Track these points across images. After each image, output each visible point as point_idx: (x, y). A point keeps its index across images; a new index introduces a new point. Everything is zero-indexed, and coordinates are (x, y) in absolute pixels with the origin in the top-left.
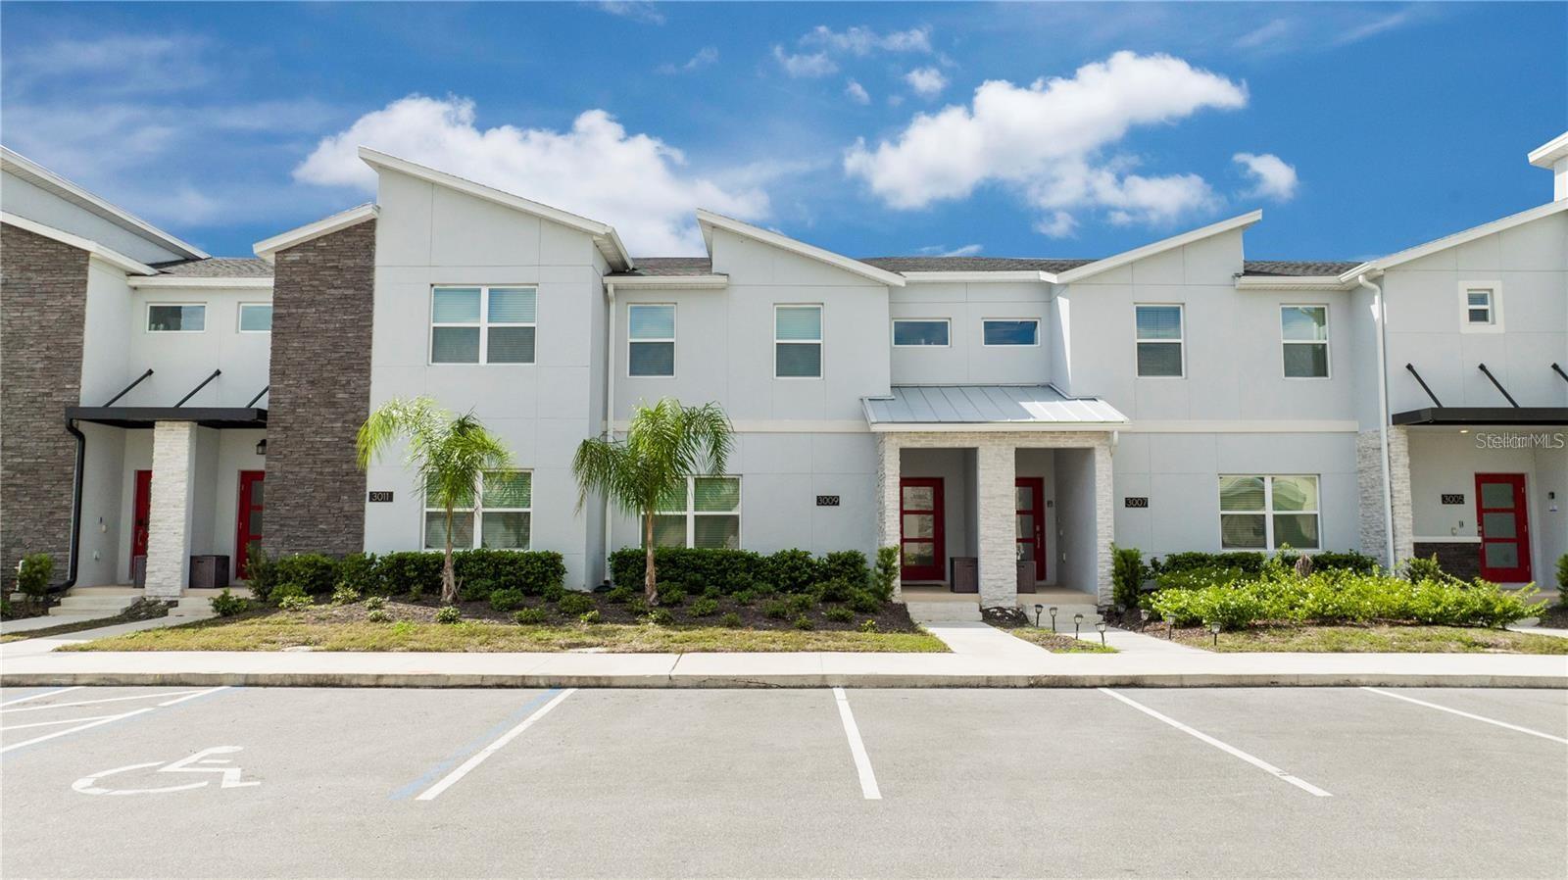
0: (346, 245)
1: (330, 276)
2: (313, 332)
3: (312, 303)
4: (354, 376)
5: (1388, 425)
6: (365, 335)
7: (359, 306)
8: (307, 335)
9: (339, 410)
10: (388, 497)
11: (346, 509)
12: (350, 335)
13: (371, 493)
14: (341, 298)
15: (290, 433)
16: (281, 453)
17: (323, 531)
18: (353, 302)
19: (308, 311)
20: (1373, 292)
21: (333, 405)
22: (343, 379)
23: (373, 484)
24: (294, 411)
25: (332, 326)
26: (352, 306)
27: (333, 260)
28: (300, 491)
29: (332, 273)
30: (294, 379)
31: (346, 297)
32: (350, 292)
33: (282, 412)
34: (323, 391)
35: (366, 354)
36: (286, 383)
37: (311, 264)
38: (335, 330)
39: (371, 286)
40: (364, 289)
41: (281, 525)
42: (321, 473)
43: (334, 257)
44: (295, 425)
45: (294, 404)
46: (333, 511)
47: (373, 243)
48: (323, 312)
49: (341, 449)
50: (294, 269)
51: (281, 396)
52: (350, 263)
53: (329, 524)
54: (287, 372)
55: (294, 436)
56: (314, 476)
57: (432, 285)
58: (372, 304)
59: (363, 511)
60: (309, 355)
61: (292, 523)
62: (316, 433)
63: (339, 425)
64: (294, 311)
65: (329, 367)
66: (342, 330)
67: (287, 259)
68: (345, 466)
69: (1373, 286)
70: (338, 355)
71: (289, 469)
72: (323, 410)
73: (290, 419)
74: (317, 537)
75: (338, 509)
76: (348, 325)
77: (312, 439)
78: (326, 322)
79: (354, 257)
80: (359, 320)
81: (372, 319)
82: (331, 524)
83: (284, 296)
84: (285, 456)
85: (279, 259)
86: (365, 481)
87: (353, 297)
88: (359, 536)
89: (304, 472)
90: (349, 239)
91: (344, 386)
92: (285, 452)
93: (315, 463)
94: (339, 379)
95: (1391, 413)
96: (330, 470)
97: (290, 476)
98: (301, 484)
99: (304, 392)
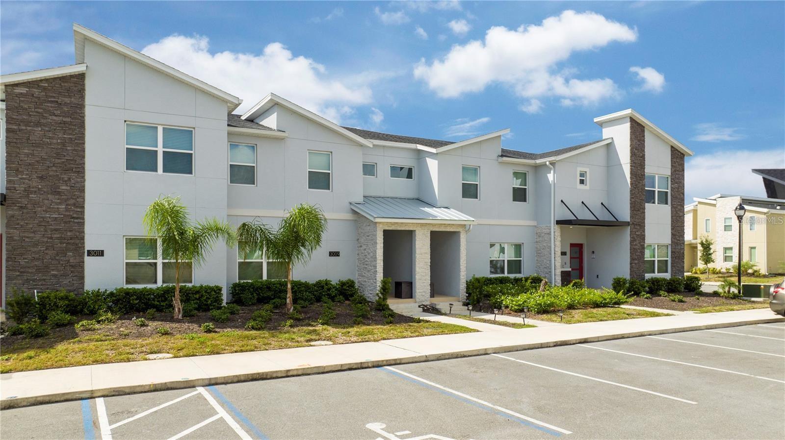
0: (63, 88)
1: (51, 107)
2: (40, 144)
3: (38, 124)
4: (73, 175)
5: (554, 224)
6: (79, 149)
7: (75, 129)
8: (37, 145)
9: (63, 197)
10: (100, 253)
11: (71, 261)
12: (69, 148)
13: (88, 251)
14: (60, 123)
15: (25, 211)
16: (18, 224)
17: (55, 276)
18: (70, 127)
19: (35, 129)
20: (550, 169)
21: (59, 193)
22: (66, 177)
23: (89, 245)
24: (28, 196)
25: (55, 141)
26: (70, 129)
27: (54, 97)
28: (36, 249)
29: (53, 105)
30: (27, 174)
31: (65, 123)
32: (68, 120)
33: (18, 196)
34: (50, 184)
35: (81, 162)
36: (20, 176)
37: (36, 97)
38: (58, 144)
39: (83, 117)
40: (78, 119)
41: (21, 272)
42: (51, 238)
43: (54, 95)
44: (28, 206)
45: (28, 191)
46: (61, 262)
47: (84, 90)
48: (47, 131)
49: (65, 223)
50: (22, 99)
51: (16, 186)
52: (67, 100)
53: (58, 271)
54: (20, 169)
55: (27, 213)
56: (46, 240)
57: (125, 121)
58: (85, 129)
59: (83, 262)
60: (38, 159)
61: (30, 271)
62: (46, 211)
63: (64, 207)
64: (24, 128)
65: (54, 168)
66: (63, 144)
67: (15, 91)
68: (69, 234)
69: (551, 167)
70: (59, 161)
71: (26, 234)
72: (50, 196)
73: (25, 201)
74: (51, 279)
75: (65, 261)
76: (67, 141)
77: (43, 216)
78: (50, 138)
79: (70, 97)
80: (76, 139)
81: (84, 139)
82: (60, 271)
83: (14, 117)
84: (22, 226)
85: (9, 90)
86: (84, 243)
87: (71, 123)
88: (82, 278)
89: (38, 237)
90: (66, 84)
91: (66, 181)
92: (22, 223)
93: (46, 231)
94: (62, 176)
95: (556, 219)
96: (58, 236)
97: (27, 240)
98: (36, 245)
99: (35, 184)
